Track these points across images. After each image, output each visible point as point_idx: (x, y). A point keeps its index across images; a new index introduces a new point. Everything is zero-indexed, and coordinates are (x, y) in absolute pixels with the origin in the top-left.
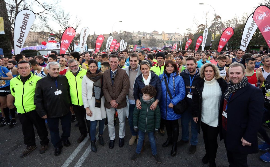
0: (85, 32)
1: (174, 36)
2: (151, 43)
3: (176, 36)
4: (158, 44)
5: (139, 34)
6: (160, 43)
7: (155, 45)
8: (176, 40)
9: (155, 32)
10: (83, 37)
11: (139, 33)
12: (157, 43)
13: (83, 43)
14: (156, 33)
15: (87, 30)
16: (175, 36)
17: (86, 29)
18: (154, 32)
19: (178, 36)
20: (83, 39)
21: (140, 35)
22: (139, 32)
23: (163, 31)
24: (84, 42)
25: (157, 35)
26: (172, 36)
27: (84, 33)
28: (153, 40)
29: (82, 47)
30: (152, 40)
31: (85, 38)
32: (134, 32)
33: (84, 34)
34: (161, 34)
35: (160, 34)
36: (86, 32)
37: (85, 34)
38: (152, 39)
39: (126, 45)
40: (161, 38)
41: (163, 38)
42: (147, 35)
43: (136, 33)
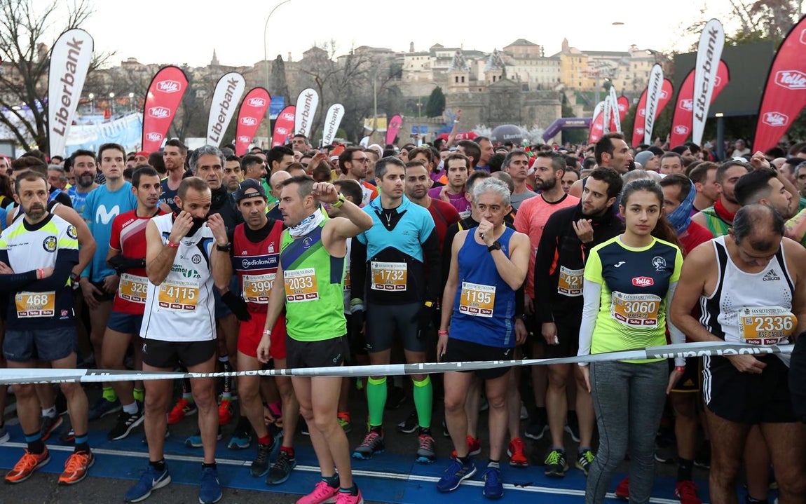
0: (73, 55)
1: (623, 68)
2: (494, 107)
3: (639, 64)
4: (531, 109)
5: (439, 60)
6: (543, 103)
7: (517, 114)
8: (637, 85)
9: (521, 50)
10: (62, 80)
11: (438, 53)
12: (525, 104)
13: (62, 110)
14: (529, 50)
15: (81, 42)
16: (632, 64)
17: (77, 40)
18: (514, 49)
19: (646, 63)
20: (65, 90)
21: (442, 65)
22: (438, 47)
23: (565, 43)
24: (68, 105)
25: (534, 62)
26: (614, 64)
27: (69, 57)
28: (505, 91)
29: (60, 127)
30: (497, 90)
31: (71, 84)
32: (412, 49)
33: (68, 63)
34: (555, 58)
35: (547, 59)
36: (78, 54)
37: (72, 64)
38: (500, 84)
39: (335, 117)
40: (556, 75)
41: (566, 79)
42: (476, 63)
43: (424, 54)
